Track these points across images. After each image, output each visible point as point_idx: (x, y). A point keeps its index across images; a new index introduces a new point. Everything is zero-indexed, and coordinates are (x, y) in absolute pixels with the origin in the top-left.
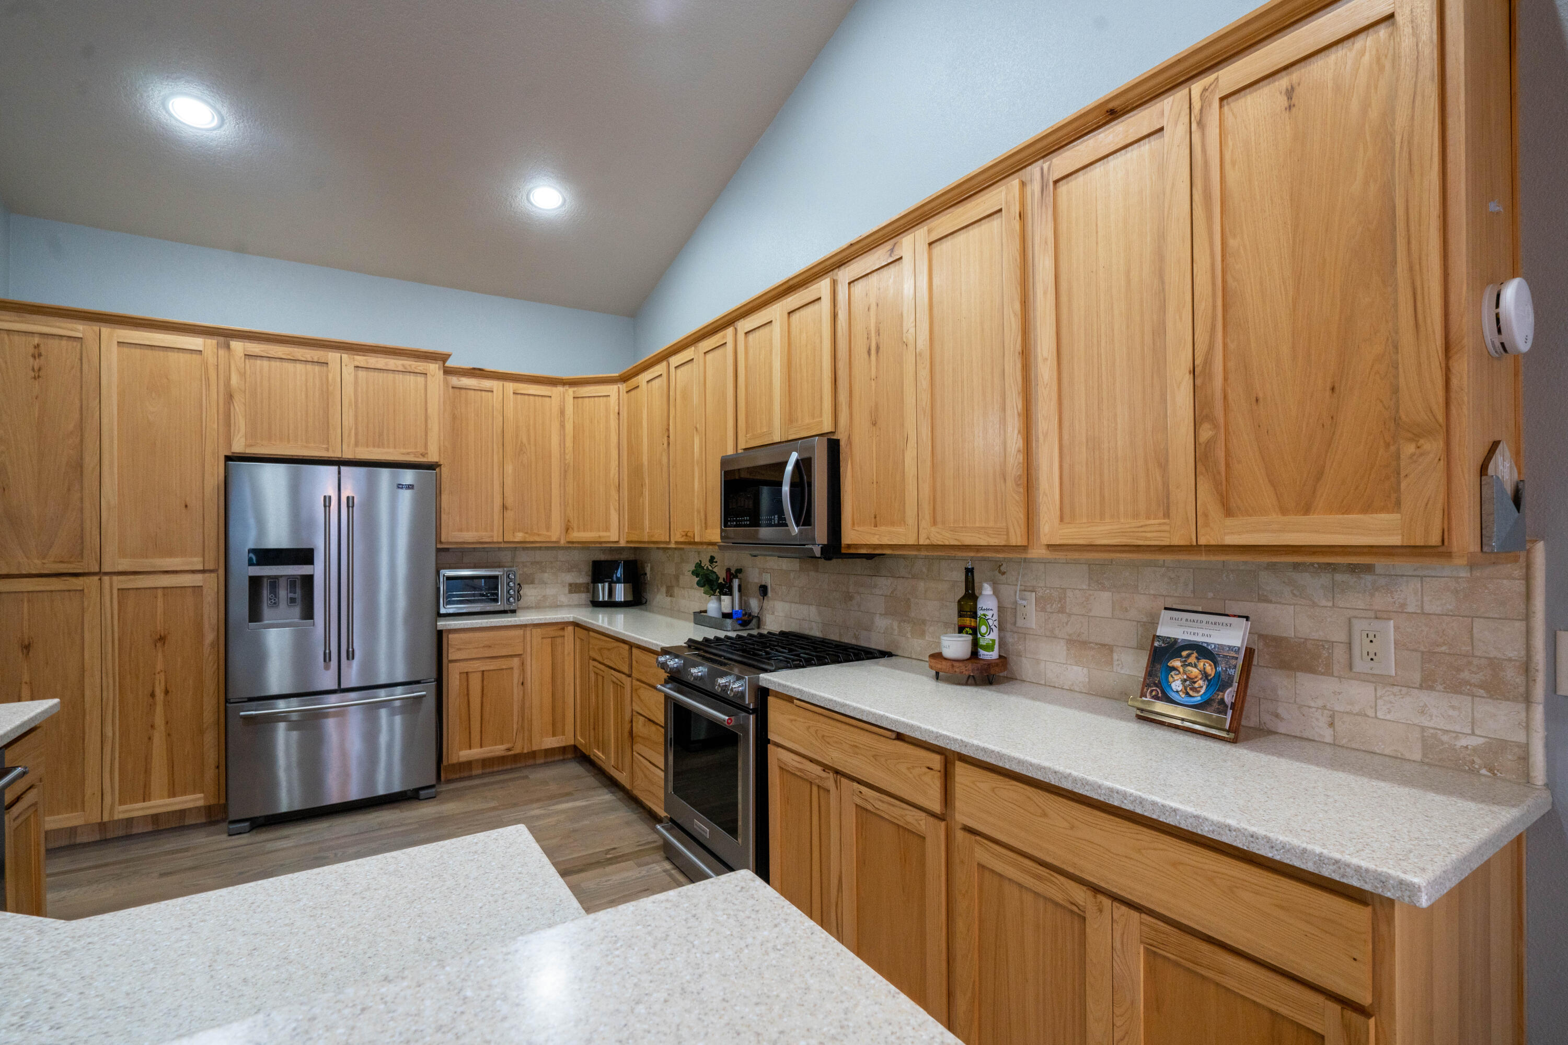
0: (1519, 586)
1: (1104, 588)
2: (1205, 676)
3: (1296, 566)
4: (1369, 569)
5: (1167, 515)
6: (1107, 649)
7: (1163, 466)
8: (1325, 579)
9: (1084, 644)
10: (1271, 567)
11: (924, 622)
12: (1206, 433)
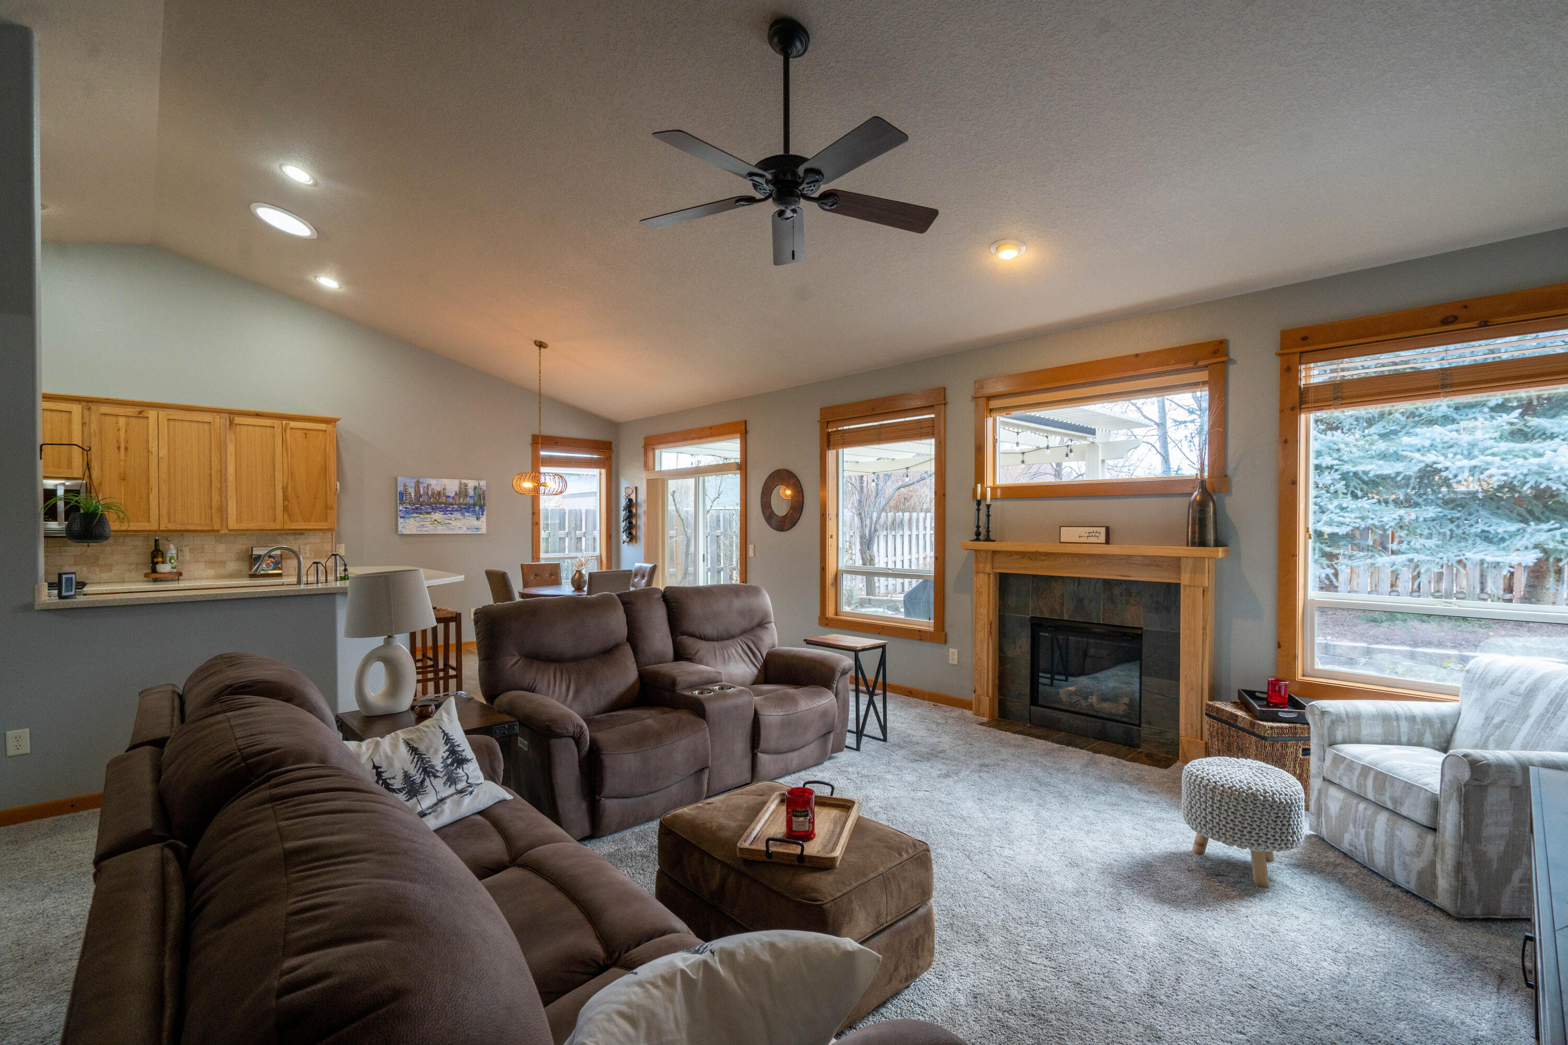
0: (330, 537)
1: (222, 543)
2: (272, 562)
3: (286, 534)
4: (303, 534)
5: (275, 521)
6: (223, 563)
7: (274, 508)
8: (294, 536)
9: (214, 562)
10: (280, 534)
11: (111, 565)
12: (286, 503)
